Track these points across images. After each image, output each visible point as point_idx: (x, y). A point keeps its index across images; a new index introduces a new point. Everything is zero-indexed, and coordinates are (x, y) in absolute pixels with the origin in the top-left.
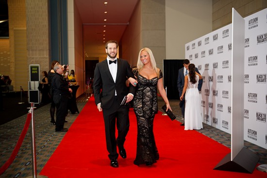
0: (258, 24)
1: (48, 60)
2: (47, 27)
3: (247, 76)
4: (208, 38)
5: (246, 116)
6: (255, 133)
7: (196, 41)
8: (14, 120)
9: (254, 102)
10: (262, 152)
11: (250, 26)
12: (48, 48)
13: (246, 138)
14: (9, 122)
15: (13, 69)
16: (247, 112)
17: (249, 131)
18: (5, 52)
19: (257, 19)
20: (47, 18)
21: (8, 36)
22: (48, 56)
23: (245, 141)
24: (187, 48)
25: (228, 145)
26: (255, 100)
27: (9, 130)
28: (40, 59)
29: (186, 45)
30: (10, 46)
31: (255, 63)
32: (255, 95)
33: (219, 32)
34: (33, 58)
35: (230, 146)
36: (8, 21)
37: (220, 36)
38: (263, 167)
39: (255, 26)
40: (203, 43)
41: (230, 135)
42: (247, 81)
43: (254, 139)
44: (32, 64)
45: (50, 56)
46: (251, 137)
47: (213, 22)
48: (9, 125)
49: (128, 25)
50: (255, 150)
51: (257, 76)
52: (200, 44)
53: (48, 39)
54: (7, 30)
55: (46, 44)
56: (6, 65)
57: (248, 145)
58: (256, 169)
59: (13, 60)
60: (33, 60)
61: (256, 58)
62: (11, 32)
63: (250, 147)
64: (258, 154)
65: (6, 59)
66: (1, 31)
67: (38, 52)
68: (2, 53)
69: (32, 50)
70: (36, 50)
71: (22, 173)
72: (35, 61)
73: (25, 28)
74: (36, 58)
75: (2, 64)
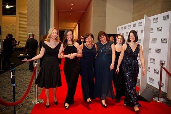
0: (158, 21)
1: (39, 31)
2: (39, 12)
4: (130, 25)
5: (149, 70)
6: (153, 80)
7: (123, 26)
8: (21, 65)
9: (153, 63)
10: (156, 90)
12: (39, 24)
13: (148, 82)
14: (18, 67)
15: (18, 34)
16: (149, 68)
17: (150, 78)
18: (13, 24)
19: (158, 18)
20: (39, 7)
21: (15, 14)
22: (39, 29)
23: (147, 84)
24: (118, 29)
25: (138, 86)
26: (154, 62)
27: (19, 72)
28: (35, 31)
29: (118, 28)
30: (17, 21)
31: (155, 42)
32: (154, 60)
33: (137, 22)
34: (30, 30)
35: (139, 86)
36: (16, 7)
37: (137, 25)
38: (156, 99)
39: (156, 22)
40: (127, 27)
41: (140, 80)
42: (150, 51)
43: (152, 83)
44: (29, 33)
45: (40, 29)
46: (150, 82)
48: (18, 68)
49: (84, 12)
50: (152, 89)
51: (156, 49)
53: (39, 19)
54: (15, 12)
55: (38, 22)
56: (13, 32)
57: (149, 86)
58: (152, 100)
59: (18, 29)
60: (30, 31)
61: (156, 39)
62: (17, 13)
63: (150, 87)
64: (153, 91)
65: (13, 28)
66: (11, 12)
67: (33, 26)
68: (11, 25)
69: (30, 25)
70: (32, 25)
71: (29, 97)
72: (32, 32)
73: (26, 11)
74: (32, 30)
75: (11, 31)
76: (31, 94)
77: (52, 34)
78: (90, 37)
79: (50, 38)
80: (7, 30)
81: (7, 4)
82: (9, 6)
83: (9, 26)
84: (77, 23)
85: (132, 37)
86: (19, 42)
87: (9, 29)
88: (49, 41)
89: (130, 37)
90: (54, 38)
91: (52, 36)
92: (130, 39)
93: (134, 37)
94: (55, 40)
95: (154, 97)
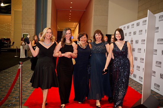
1: (34, 31)
2: (35, 10)
3: (156, 50)
4: (134, 24)
5: (154, 75)
6: (159, 86)
7: (126, 25)
8: (11, 68)
9: (159, 67)
10: (162, 99)
11: (160, 20)
12: (34, 23)
13: (153, 88)
14: (7, 69)
15: (12, 34)
16: (155, 72)
17: (155, 84)
18: (8, 23)
21: (10, 13)
22: (34, 29)
23: (152, 90)
26: (160, 66)
27: (7, 75)
28: (30, 31)
29: (120, 27)
30: (12, 21)
31: (161, 43)
32: (160, 63)
33: (141, 21)
34: (25, 29)
35: (142, 93)
36: (11, 5)
37: (141, 24)
40: (130, 27)
42: (156, 53)
43: (158, 90)
44: (24, 33)
45: (35, 28)
46: (156, 89)
47: (138, 12)
48: (8, 71)
49: (85, 11)
50: (158, 97)
51: (162, 51)
52: (128, 27)
54: (11, 10)
55: (33, 22)
56: (8, 32)
57: (154, 93)
59: (13, 29)
61: (162, 40)
62: (12, 12)
63: (155, 95)
64: (159, 100)
65: (9, 28)
66: (6, 11)
67: (28, 26)
68: (6, 24)
69: (25, 24)
70: (27, 24)
71: (13, 104)
72: (26, 31)
73: (21, 10)
74: (27, 29)
75: (6, 31)
76: (16, 101)
77: (47, 34)
78: (85, 36)
79: (45, 38)
80: (2, 29)
81: (2, 2)
82: (4, 4)
83: (4, 26)
84: (77, 23)
85: (118, 35)
86: (13, 43)
87: (4, 29)
88: (43, 41)
89: (116, 35)
90: (49, 38)
91: (46, 36)
92: (116, 37)
93: (120, 35)
94: (49, 40)
95: (159, 106)
